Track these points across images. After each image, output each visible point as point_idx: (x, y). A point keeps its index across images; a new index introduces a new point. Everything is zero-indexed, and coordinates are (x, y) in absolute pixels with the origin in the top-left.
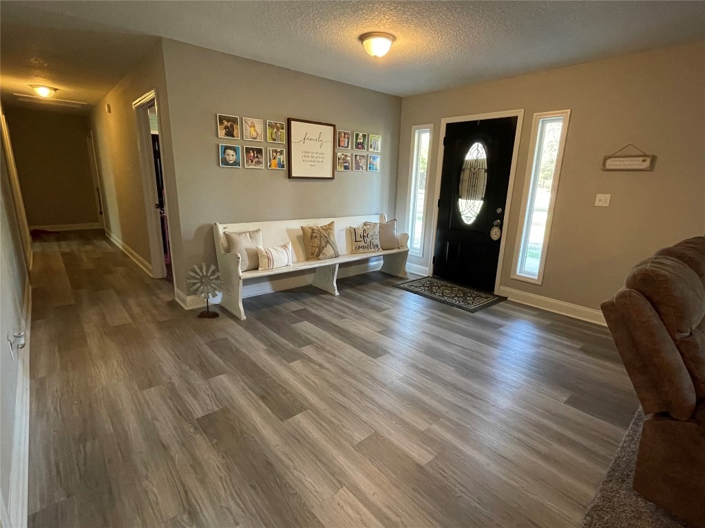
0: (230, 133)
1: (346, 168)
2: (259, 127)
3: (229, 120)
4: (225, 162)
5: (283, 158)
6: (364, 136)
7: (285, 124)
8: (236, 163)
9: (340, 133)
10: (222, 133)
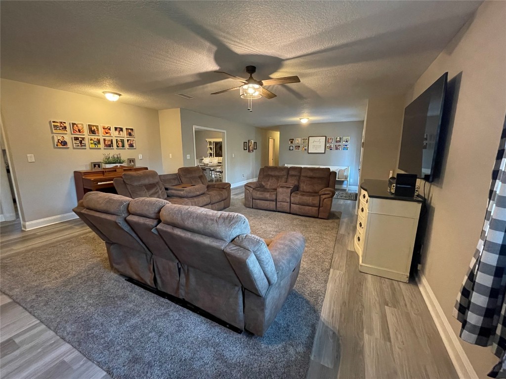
0: (292, 143)
1: (331, 149)
2: (300, 139)
3: (292, 139)
4: (290, 150)
5: (306, 148)
6: (340, 138)
7: (307, 139)
8: (293, 150)
9: (328, 139)
10: (290, 143)
